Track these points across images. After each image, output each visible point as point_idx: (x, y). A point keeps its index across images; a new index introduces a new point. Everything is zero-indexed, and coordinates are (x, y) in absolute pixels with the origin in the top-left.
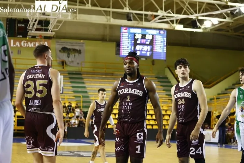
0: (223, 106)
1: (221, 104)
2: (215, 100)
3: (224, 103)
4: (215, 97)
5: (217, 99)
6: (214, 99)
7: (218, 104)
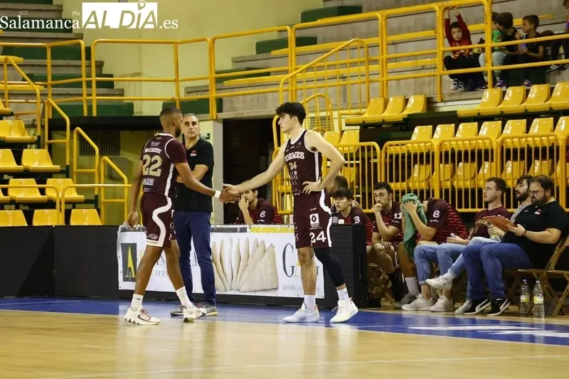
0: (341, 82)
1: (330, 72)
2: (292, 49)
3: (344, 65)
4: (291, 36)
5: (301, 42)
6: (283, 43)
7: (311, 74)
